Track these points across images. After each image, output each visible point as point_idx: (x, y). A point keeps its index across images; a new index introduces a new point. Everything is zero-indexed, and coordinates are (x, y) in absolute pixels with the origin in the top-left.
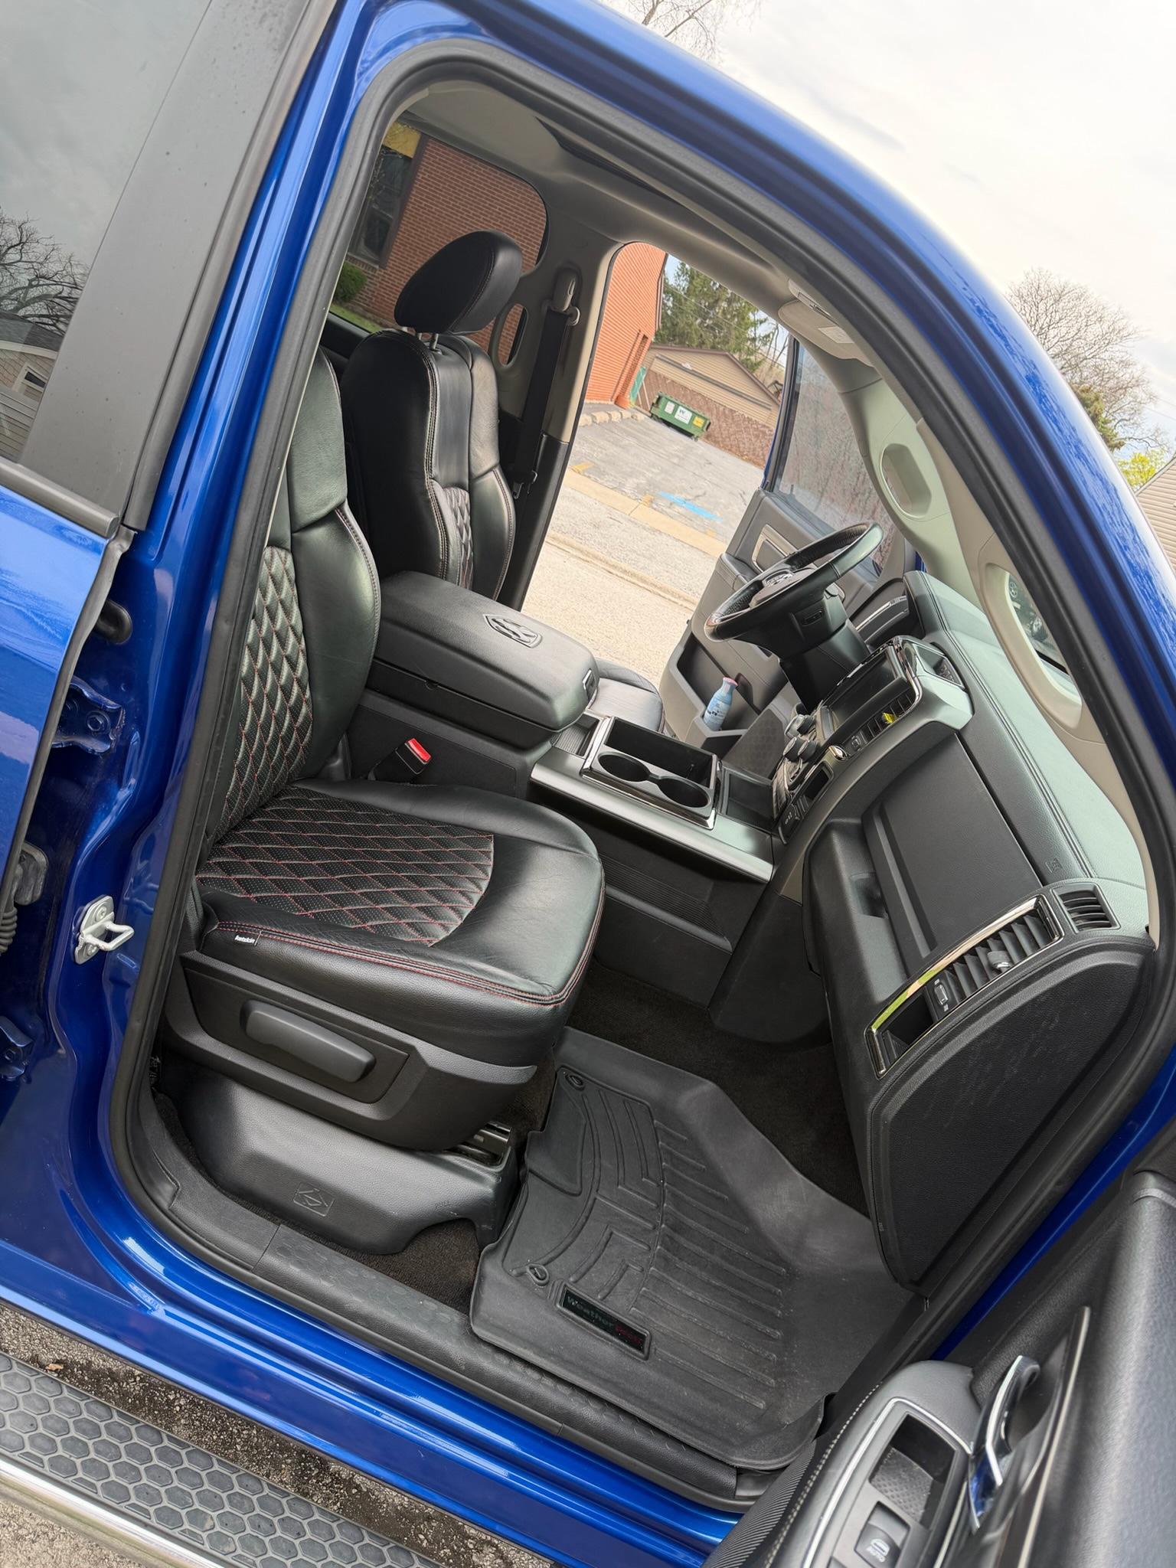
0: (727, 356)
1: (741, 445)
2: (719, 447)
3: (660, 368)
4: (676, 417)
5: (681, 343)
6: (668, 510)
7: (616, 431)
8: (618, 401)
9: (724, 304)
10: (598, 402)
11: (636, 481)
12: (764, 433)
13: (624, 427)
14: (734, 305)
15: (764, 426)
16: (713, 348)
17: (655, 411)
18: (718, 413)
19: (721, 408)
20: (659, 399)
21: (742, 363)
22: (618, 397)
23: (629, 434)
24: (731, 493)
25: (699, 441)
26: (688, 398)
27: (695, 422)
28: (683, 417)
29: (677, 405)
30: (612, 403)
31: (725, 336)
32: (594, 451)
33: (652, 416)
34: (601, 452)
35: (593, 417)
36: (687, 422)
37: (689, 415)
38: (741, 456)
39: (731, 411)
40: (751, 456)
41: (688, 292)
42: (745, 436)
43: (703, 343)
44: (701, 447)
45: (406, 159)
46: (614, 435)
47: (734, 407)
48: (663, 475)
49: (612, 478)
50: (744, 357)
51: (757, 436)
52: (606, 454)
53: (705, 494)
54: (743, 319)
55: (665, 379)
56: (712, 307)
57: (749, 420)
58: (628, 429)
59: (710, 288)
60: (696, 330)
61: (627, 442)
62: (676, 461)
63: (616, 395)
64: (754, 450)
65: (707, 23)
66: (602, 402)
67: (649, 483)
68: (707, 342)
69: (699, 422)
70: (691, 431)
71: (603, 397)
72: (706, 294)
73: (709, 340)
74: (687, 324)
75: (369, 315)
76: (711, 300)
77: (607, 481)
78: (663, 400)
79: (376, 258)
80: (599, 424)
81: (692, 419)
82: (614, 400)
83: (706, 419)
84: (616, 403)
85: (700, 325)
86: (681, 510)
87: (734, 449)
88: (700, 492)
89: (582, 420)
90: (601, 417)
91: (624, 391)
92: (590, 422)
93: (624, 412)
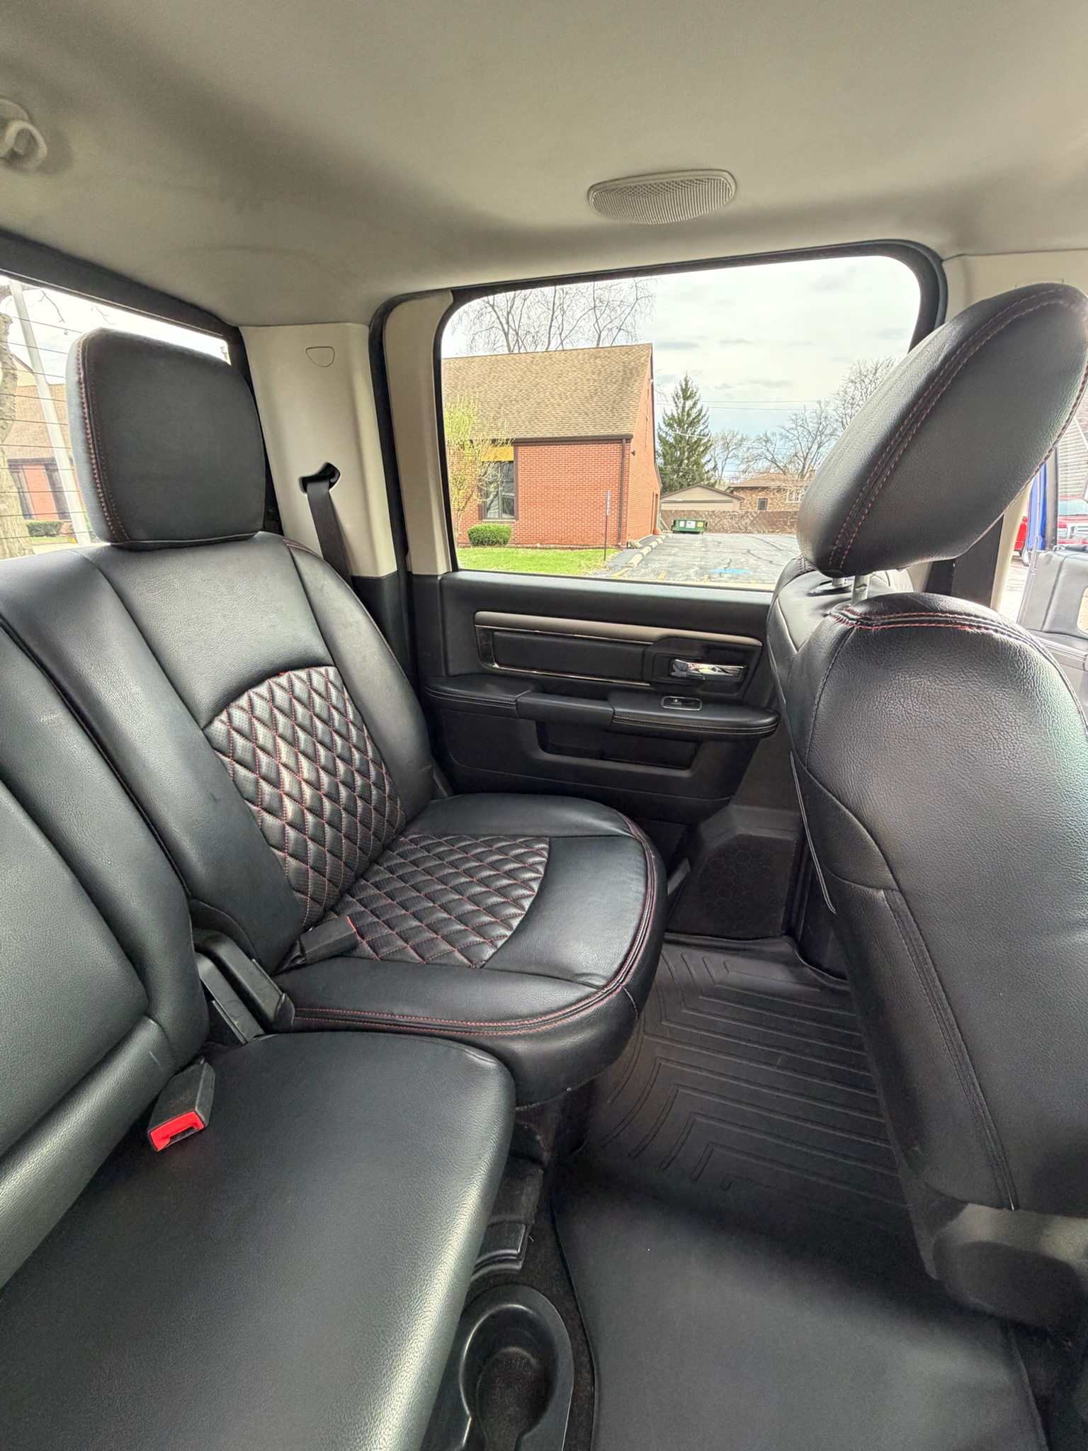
0: (699, 486)
1: (725, 526)
2: (713, 532)
3: (665, 507)
4: (687, 527)
5: (671, 490)
6: (721, 579)
7: (665, 548)
8: (654, 532)
9: (686, 461)
10: (645, 537)
11: (693, 570)
12: (735, 515)
13: (668, 544)
14: (691, 459)
15: (733, 512)
16: (689, 485)
17: (674, 529)
18: (705, 515)
19: (707, 513)
20: (675, 522)
21: (707, 485)
23: (672, 547)
24: (743, 553)
25: (704, 534)
26: (688, 515)
27: (698, 526)
28: (691, 525)
29: (685, 521)
30: (652, 535)
31: (693, 476)
33: (674, 532)
34: (665, 562)
35: (651, 546)
36: (694, 527)
37: (693, 523)
38: (727, 532)
39: (713, 512)
40: (732, 530)
41: (665, 464)
42: (725, 521)
43: (682, 485)
44: (708, 536)
45: (511, 462)
46: (666, 551)
47: (713, 509)
48: (704, 560)
49: (681, 575)
50: (706, 483)
51: (732, 519)
52: (669, 562)
53: (731, 560)
54: (699, 464)
55: (671, 511)
56: (680, 465)
57: (724, 512)
58: (670, 544)
59: (676, 457)
60: (676, 481)
61: (675, 550)
62: (704, 549)
63: (652, 530)
64: (733, 525)
65: (629, 329)
67: (701, 568)
68: (684, 483)
69: (701, 524)
70: (698, 531)
71: (647, 534)
72: (675, 461)
73: (684, 482)
74: (671, 480)
75: (519, 546)
76: (679, 463)
77: (680, 577)
78: (677, 522)
79: (512, 517)
80: (655, 548)
81: (696, 524)
82: (652, 533)
83: (704, 521)
85: (677, 477)
86: (729, 575)
87: (721, 530)
88: (728, 561)
89: (646, 550)
90: (654, 544)
91: (655, 527)
92: (650, 550)
93: (662, 536)
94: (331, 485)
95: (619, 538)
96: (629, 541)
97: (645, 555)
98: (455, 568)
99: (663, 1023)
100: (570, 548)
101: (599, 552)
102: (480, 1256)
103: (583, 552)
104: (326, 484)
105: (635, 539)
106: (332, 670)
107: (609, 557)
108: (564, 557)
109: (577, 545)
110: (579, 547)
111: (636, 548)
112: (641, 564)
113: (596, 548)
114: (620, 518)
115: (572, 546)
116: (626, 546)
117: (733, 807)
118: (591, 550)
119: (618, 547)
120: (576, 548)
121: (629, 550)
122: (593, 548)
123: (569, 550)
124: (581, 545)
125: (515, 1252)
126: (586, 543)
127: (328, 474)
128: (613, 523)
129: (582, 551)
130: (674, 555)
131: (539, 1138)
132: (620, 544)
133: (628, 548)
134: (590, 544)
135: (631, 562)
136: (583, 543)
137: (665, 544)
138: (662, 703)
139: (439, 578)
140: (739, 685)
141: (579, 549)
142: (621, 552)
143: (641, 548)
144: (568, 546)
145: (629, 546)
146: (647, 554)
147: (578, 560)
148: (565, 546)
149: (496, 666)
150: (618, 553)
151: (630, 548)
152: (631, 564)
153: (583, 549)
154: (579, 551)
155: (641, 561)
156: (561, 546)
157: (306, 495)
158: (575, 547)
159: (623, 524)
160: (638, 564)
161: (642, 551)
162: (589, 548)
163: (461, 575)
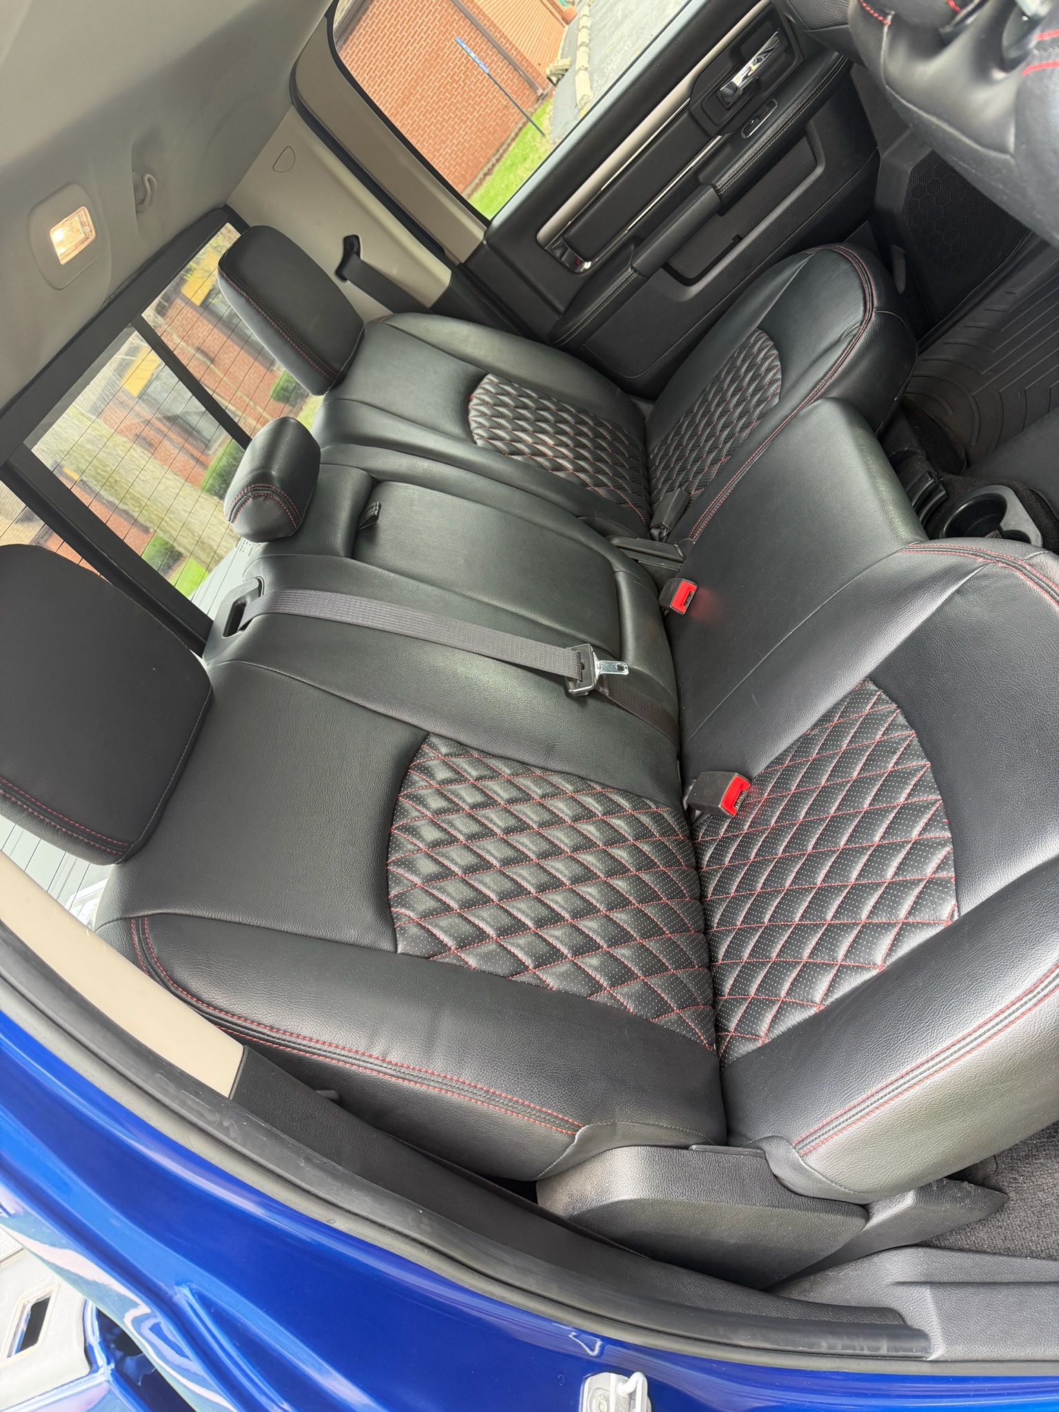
7: (603, 24)
8: (567, 20)
10: (563, 42)
13: (600, 14)
22: (563, 19)
30: (567, 27)
32: (622, 49)
34: (625, 42)
46: (608, 26)
52: (629, 36)
58: (604, 10)
61: (620, 12)
63: (561, 20)
66: (564, 37)
71: (560, 34)
80: (590, 41)
82: (564, 24)
84: (568, 23)
89: (582, 58)
90: (583, 36)
91: (560, 12)
92: (587, 49)
93: (582, 13)
94: (358, 254)
95: (532, 87)
96: (548, 72)
97: (586, 65)
98: (487, 223)
99: (982, 374)
100: (485, 175)
101: (526, 134)
102: (911, 500)
103: (507, 160)
104: (355, 256)
105: (552, 61)
106: (489, 376)
107: (545, 124)
108: (492, 194)
109: (489, 160)
110: (494, 160)
111: (567, 70)
112: (595, 85)
113: (517, 135)
114: (506, 57)
115: (485, 170)
116: (551, 85)
117: (884, 156)
118: (513, 145)
119: (543, 97)
120: (494, 165)
121: (560, 83)
122: (513, 139)
123: (488, 178)
124: (495, 155)
125: (943, 493)
126: (497, 144)
127: (351, 245)
128: (504, 74)
129: (503, 159)
130: (625, 17)
131: (906, 449)
132: (540, 92)
133: (555, 85)
134: (503, 139)
135: (579, 98)
136: (494, 150)
137: (597, 18)
138: (744, 136)
139: (485, 242)
140: (789, 50)
141: (498, 161)
142: (552, 100)
143: (573, 62)
144: (481, 175)
145: (554, 79)
146: (589, 62)
147: (512, 176)
148: (477, 181)
149: (587, 265)
150: (551, 107)
151: (558, 80)
152: (582, 99)
153: (501, 156)
154: (501, 163)
155: (591, 80)
156: (473, 185)
157: (349, 282)
158: (489, 166)
159: (518, 60)
160: (591, 88)
161: (578, 65)
162: (509, 145)
163: (496, 223)
